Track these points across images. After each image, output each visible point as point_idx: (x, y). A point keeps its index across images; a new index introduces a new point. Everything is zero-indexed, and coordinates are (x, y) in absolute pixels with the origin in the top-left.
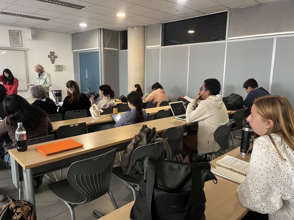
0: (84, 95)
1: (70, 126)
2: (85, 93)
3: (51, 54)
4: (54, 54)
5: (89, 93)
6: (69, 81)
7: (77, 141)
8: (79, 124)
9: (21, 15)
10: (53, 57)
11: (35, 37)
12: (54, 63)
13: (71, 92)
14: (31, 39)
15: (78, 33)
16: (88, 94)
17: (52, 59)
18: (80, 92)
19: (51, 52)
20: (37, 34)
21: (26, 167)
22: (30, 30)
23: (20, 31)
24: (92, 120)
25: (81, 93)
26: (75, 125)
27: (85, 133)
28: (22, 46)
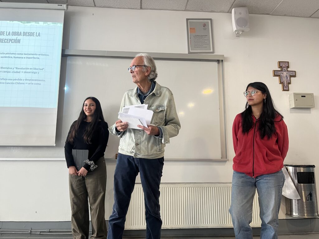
3: (280, 67)
4: (288, 67)
10: (285, 73)
11: (243, 24)
12: (288, 90)
17: (284, 80)
19: (280, 62)
22: (233, 10)
23: (211, 19)
28: (213, 52)
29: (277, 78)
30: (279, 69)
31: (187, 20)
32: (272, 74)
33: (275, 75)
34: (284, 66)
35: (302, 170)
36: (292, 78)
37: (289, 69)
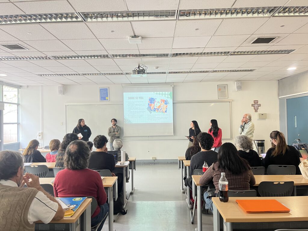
0: (291, 148)
1: (274, 183)
2: (293, 145)
5: (299, 145)
6: (273, 132)
7: (282, 204)
8: (285, 182)
9: (228, 71)
10: (256, 105)
11: (239, 88)
12: (257, 112)
13: (276, 144)
14: (236, 90)
15: (285, 78)
16: (297, 146)
17: (256, 108)
18: (287, 144)
19: (254, 101)
20: (241, 85)
21: (226, 219)
22: (236, 83)
23: (227, 85)
24: (302, 179)
25: (288, 146)
26: (280, 183)
27: (293, 195)
28: (228, 98)
29: (253, 107)
30: (254, 104)
31: (218, 85)
32: (251, 105)
33: (252, 106)
34: (256, 102)
35: (260, 142)
36: (259, 107)
37: (258, 103)
